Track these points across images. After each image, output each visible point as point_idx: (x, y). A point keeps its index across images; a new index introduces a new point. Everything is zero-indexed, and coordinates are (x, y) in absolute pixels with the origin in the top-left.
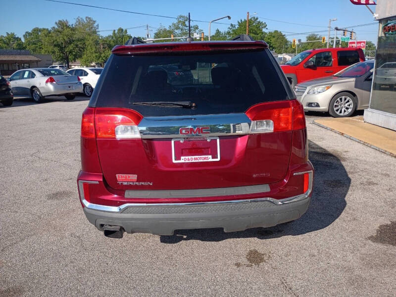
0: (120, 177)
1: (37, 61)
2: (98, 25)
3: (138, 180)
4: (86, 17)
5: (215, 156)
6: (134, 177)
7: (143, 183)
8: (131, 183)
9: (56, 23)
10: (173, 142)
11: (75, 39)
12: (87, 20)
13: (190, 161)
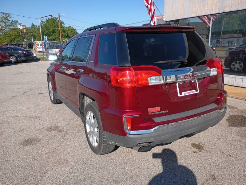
0: (150, 110)
3: (161, 110)
5: (196, 91)
6: (159, 108)
7: (163, 112)
8: (157, 113)
10: (177, 84)
13: (187, 95)
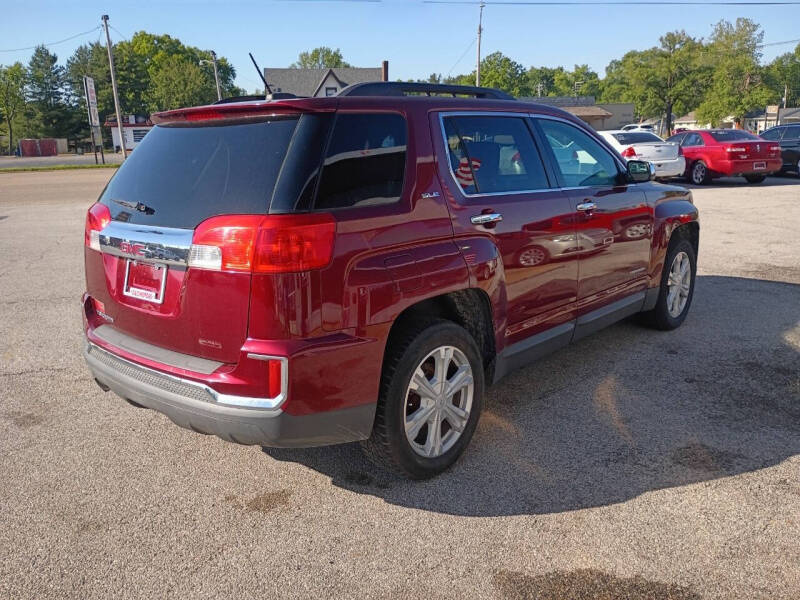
1: (603, 117)
2: (762, 35)
4: (739, 19)
9: (661, 39)
10: (128, 263)
11: (693, 68)
12: (738, 25)
